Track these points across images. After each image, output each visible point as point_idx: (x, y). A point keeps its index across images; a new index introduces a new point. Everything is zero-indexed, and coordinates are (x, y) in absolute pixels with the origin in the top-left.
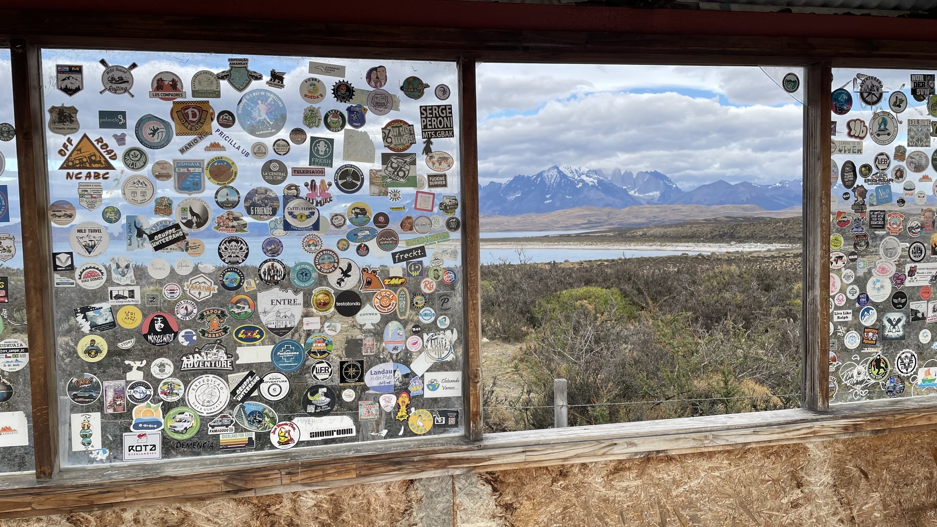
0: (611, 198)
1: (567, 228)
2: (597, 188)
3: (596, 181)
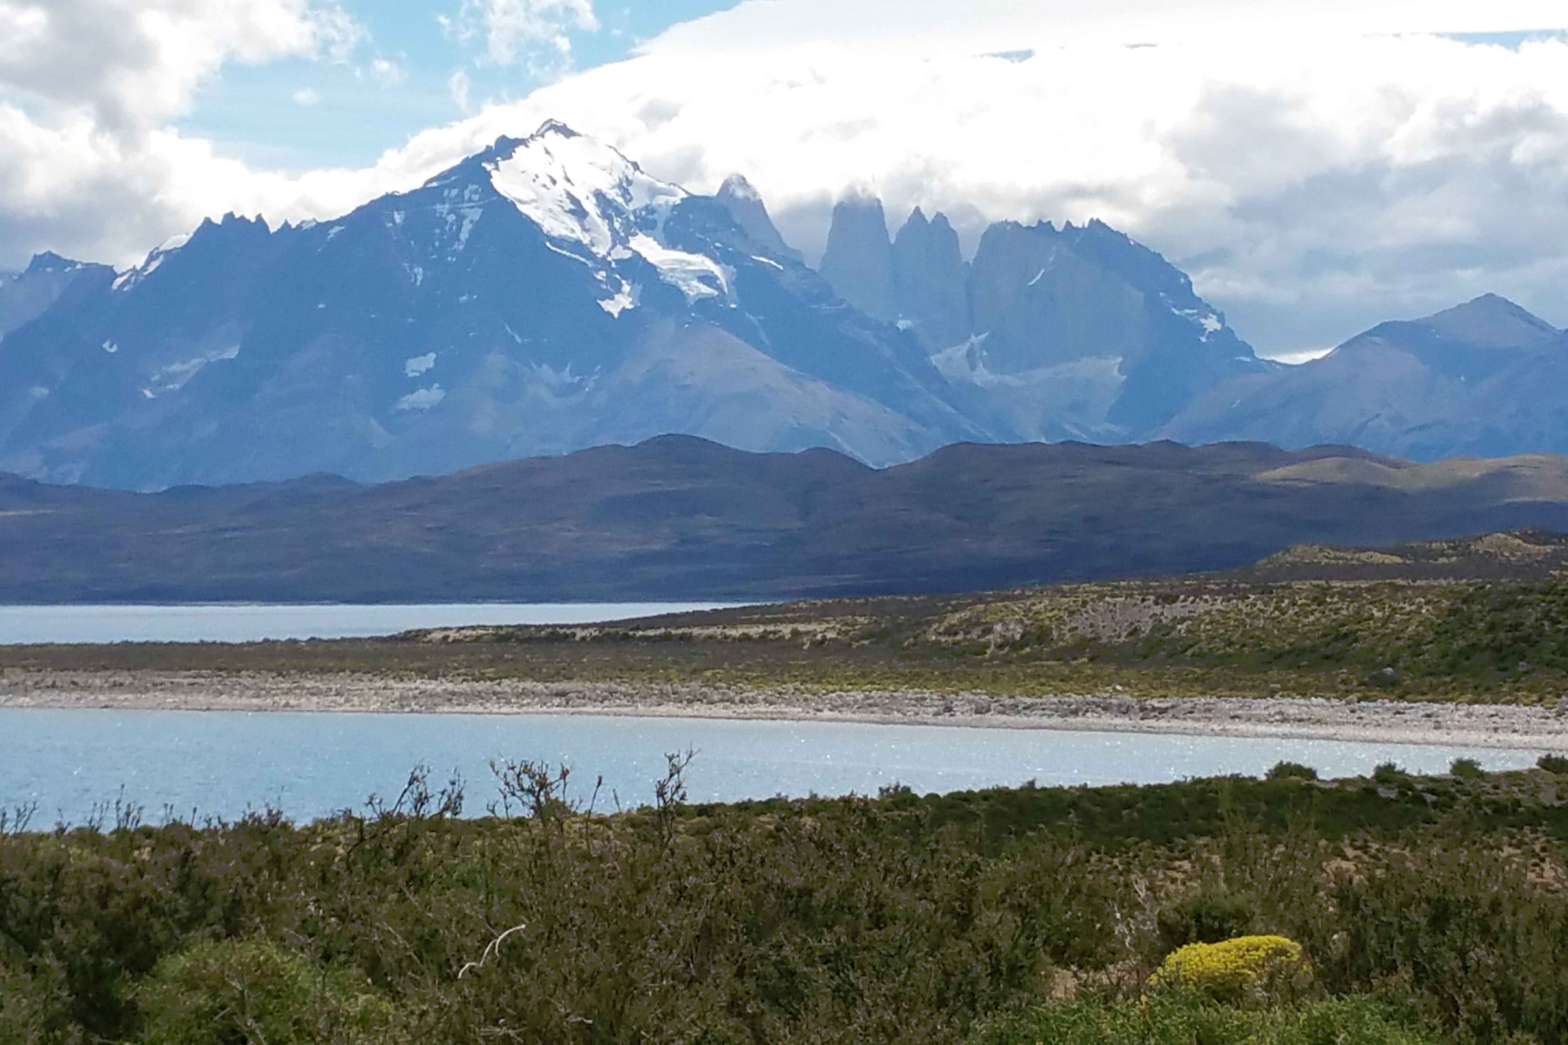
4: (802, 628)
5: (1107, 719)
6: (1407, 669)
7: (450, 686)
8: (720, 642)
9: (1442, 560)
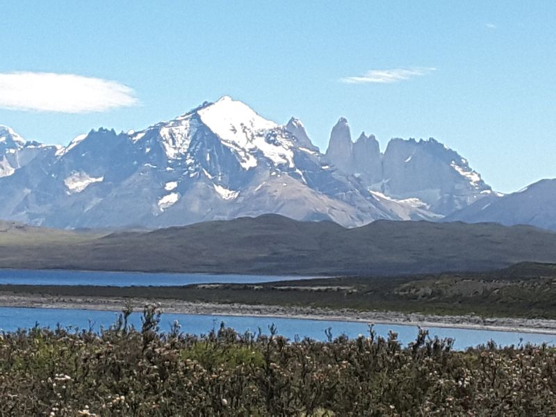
0: (325, 199)
1: (220, 269)
2: (292, 172)
3: (290, 154)
5: (471, 325)
7: (214, 305)
8: (309, 292)
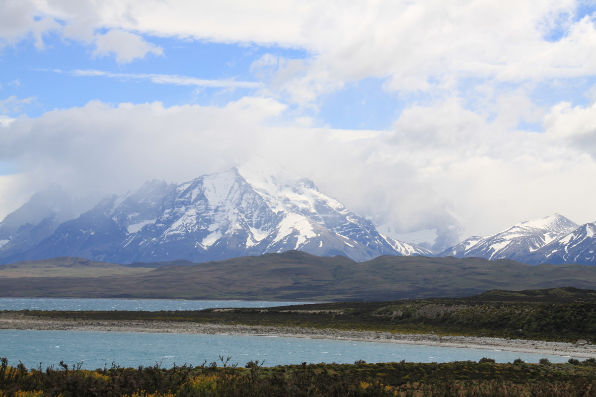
2: (313, 216)
4: (332, 311)
5: (429, 342)
6: (526, 330)
7: (220, 326)
8: (307, 315)
9: (539, 296)
